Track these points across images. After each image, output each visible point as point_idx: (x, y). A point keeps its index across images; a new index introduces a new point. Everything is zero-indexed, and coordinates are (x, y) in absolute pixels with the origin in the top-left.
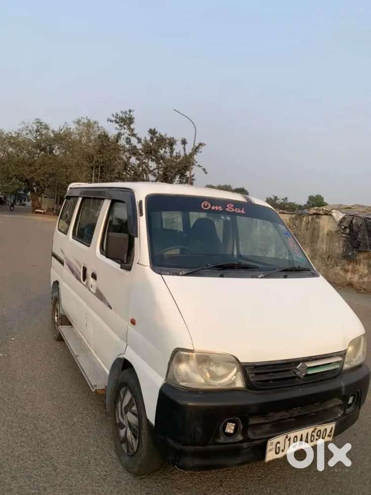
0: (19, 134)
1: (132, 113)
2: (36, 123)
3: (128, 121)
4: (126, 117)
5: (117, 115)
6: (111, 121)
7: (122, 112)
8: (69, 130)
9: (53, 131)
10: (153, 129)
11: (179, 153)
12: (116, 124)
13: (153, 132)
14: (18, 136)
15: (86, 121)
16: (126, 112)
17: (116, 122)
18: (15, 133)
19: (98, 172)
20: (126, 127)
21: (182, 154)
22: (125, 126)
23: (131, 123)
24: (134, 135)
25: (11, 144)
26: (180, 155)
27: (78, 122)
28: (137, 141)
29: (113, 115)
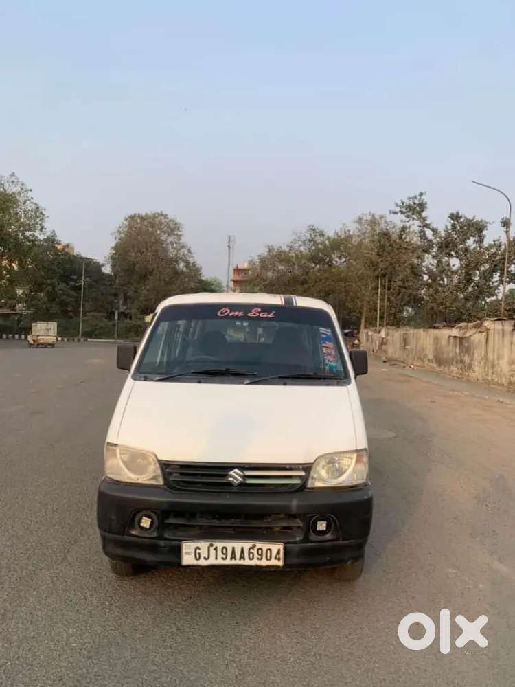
0: (291, 247)
1: (423, 197)
2: (308, 230)
3: (418, 208)
4: (415, 204)
5: (403, 203)
6: (395, 213)
7: (409, 198)
8: (347, 233)
9: (329, 238)
10: (455, 213)
11: (498, 240)
12: (402, 215)
13: (455, 217)
14: (290, 250)
15: (369, 218)
16: (415, 197)
17: (402, 212)
18: (288, 246)
19: (385, 282)
20: (416, 218)
21: (504, 240)
22: (414, 216)
23: (423, 211)
24: (427, 226)
25: (281, 261)
26: (500, 243)
27: (360, 220)
28: (432, 233)
29: (397, 205)
